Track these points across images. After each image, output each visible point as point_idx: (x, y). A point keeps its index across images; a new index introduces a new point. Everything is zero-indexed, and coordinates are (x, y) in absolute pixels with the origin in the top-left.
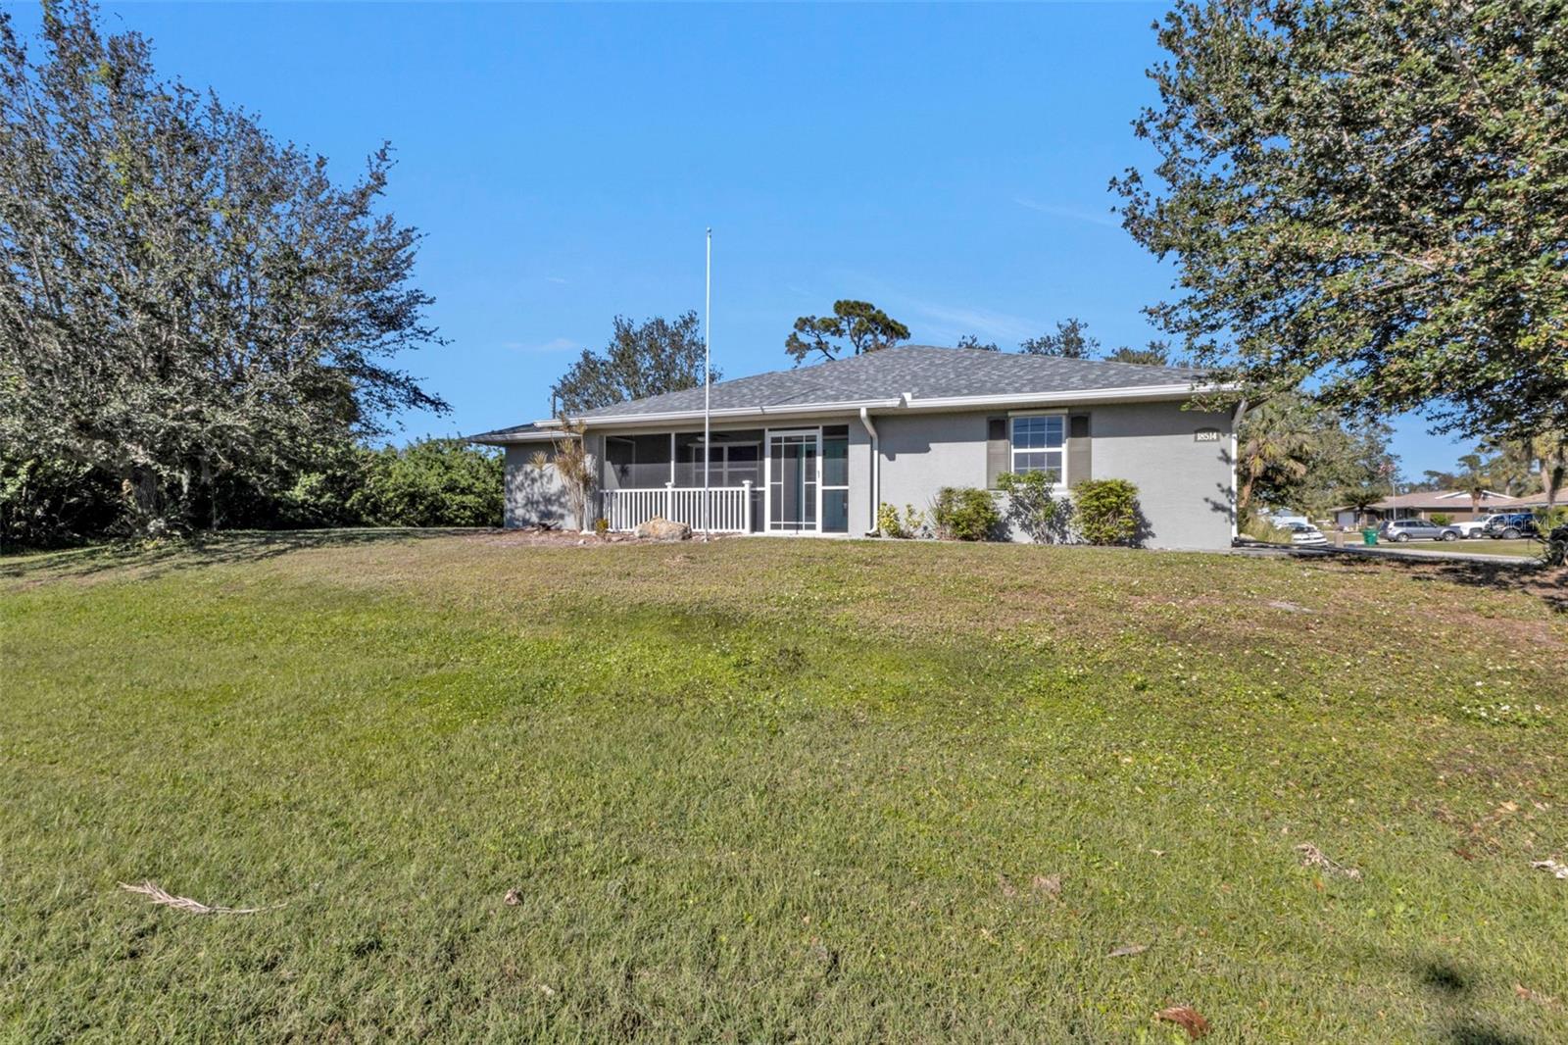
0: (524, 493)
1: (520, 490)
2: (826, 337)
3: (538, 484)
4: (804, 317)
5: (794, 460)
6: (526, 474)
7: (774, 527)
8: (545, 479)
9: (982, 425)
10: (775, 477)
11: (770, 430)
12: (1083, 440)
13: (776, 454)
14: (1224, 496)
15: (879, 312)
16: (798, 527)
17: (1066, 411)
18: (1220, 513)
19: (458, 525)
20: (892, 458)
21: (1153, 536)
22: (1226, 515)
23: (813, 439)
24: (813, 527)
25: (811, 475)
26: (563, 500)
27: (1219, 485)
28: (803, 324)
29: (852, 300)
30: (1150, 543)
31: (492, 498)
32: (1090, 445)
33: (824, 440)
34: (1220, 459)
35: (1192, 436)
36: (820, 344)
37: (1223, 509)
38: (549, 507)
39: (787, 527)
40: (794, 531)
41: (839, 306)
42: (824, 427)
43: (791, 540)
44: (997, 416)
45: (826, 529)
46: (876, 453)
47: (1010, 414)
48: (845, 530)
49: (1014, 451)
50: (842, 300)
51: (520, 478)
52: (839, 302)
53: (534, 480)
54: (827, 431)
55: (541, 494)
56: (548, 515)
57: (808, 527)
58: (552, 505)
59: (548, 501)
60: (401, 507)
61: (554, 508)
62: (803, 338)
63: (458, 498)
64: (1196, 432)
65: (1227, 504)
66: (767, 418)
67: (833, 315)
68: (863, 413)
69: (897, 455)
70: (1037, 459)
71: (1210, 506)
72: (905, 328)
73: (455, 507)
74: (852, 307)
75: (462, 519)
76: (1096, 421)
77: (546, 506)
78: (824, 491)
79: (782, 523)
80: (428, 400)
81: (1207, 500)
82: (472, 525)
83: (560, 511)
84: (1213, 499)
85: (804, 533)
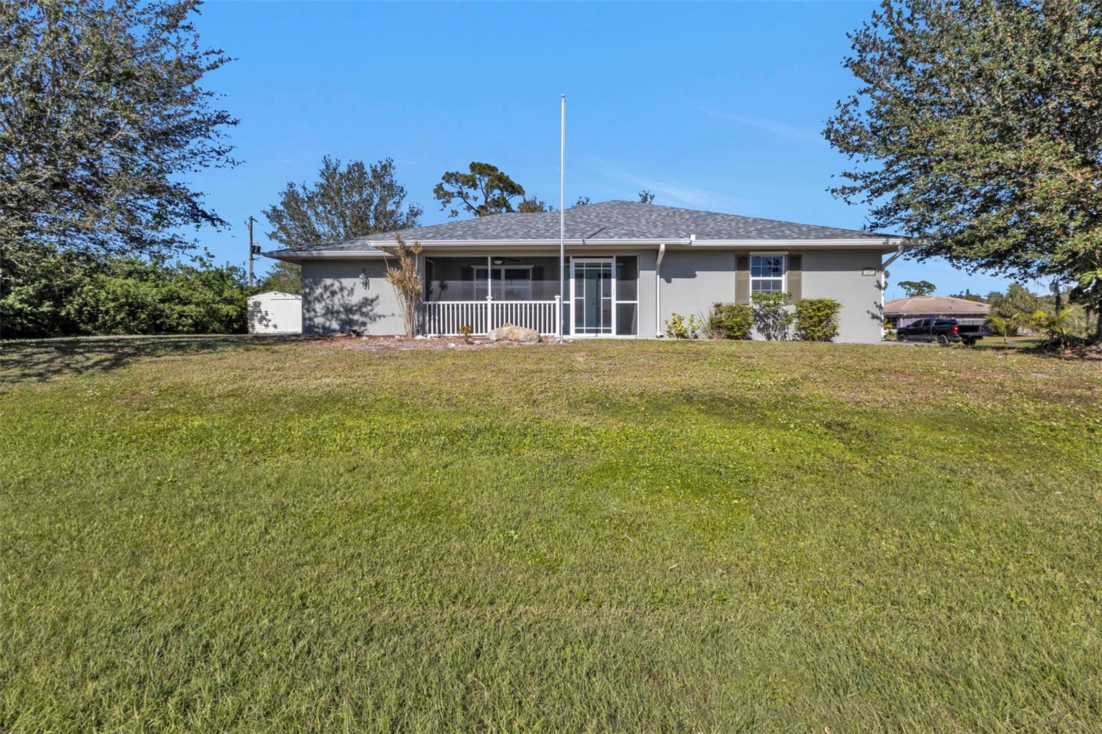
0: (323, 303)
1: (319, 301)
2: (465, 189)
3: (339, 296)
4: (450, 172)
5: (594, 281)
6: (326, 288)
7: (577, 331)
8: (346, 293)
9: (732, 260)
10: (579, 292)
11: (573, 257)
12: (796, 272)
13: (579, 276)
14: (878, 309)
15: (502, 173)
16: (597, 331)
17: (787, 253)
18: (875, 320)
19: (183, 332)
20: (669, 281)
21: (838, 335)
22: (879, 321)
23: (609, 265)
24: (610, 331)
25: (608, 294)
26: (364, 310)
27: (875, 303)
28: (449, 177)
29: (484, 163)
30: (836, 340)
31: (211, 308)
32: (800, 276)
33: (617, 266)
34: (876, 286)
35: (861, 272)
36: (460, 193)
37: (877, 318)
38: (351, 316)
39: (588, 331)
40: (594, 335)
41: (473, 167)
42: (617, 257)
43: (593, 341)
44: (742, 254)
45: (618, 333)
46: (658, 277)
47: (751, 253)
48: (635, 333)
49: (752, 278)
50: (476, 162)
51: (319, 291)
52: (473, 163)
53: (333, 293)
54: (619, 259)
55: (342, 305)
56: (351, 322)
57: (605, 331)
58: (354, 314)
59: (349, 310)
60: (122, 315)
61: (356, 317)
62: (447, 187)
63: (179, 308)
64: (864, 269)
65: (879, 315)
66: (586, 248)
67: (468, 172)
68: (662, 248)
69: (673, 279)
70: (766, 284)
71: (871, 316)
72: (521, 187)
73: (176, 316)
74: (484, 168)
75: (184, 326)
76: (805, 261)
77: (347, 315)
78: (617, 304)
79: (585, 328)
80: (204, 215)
81: (868, 312)
82: (193, 333)
83: (362, 319)
84: (872, 311)
85: (602, 336)
